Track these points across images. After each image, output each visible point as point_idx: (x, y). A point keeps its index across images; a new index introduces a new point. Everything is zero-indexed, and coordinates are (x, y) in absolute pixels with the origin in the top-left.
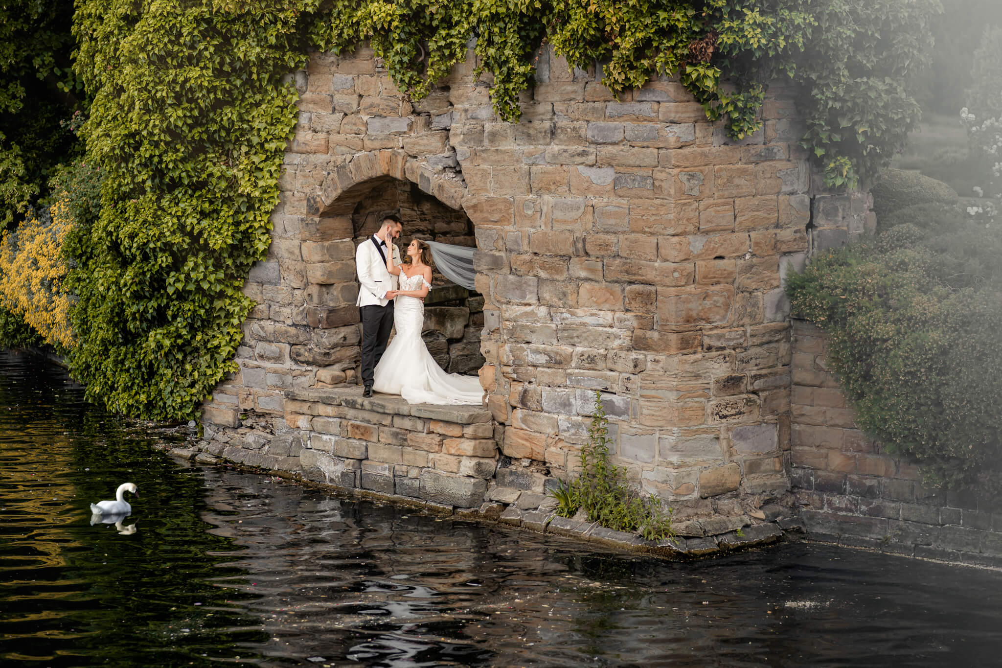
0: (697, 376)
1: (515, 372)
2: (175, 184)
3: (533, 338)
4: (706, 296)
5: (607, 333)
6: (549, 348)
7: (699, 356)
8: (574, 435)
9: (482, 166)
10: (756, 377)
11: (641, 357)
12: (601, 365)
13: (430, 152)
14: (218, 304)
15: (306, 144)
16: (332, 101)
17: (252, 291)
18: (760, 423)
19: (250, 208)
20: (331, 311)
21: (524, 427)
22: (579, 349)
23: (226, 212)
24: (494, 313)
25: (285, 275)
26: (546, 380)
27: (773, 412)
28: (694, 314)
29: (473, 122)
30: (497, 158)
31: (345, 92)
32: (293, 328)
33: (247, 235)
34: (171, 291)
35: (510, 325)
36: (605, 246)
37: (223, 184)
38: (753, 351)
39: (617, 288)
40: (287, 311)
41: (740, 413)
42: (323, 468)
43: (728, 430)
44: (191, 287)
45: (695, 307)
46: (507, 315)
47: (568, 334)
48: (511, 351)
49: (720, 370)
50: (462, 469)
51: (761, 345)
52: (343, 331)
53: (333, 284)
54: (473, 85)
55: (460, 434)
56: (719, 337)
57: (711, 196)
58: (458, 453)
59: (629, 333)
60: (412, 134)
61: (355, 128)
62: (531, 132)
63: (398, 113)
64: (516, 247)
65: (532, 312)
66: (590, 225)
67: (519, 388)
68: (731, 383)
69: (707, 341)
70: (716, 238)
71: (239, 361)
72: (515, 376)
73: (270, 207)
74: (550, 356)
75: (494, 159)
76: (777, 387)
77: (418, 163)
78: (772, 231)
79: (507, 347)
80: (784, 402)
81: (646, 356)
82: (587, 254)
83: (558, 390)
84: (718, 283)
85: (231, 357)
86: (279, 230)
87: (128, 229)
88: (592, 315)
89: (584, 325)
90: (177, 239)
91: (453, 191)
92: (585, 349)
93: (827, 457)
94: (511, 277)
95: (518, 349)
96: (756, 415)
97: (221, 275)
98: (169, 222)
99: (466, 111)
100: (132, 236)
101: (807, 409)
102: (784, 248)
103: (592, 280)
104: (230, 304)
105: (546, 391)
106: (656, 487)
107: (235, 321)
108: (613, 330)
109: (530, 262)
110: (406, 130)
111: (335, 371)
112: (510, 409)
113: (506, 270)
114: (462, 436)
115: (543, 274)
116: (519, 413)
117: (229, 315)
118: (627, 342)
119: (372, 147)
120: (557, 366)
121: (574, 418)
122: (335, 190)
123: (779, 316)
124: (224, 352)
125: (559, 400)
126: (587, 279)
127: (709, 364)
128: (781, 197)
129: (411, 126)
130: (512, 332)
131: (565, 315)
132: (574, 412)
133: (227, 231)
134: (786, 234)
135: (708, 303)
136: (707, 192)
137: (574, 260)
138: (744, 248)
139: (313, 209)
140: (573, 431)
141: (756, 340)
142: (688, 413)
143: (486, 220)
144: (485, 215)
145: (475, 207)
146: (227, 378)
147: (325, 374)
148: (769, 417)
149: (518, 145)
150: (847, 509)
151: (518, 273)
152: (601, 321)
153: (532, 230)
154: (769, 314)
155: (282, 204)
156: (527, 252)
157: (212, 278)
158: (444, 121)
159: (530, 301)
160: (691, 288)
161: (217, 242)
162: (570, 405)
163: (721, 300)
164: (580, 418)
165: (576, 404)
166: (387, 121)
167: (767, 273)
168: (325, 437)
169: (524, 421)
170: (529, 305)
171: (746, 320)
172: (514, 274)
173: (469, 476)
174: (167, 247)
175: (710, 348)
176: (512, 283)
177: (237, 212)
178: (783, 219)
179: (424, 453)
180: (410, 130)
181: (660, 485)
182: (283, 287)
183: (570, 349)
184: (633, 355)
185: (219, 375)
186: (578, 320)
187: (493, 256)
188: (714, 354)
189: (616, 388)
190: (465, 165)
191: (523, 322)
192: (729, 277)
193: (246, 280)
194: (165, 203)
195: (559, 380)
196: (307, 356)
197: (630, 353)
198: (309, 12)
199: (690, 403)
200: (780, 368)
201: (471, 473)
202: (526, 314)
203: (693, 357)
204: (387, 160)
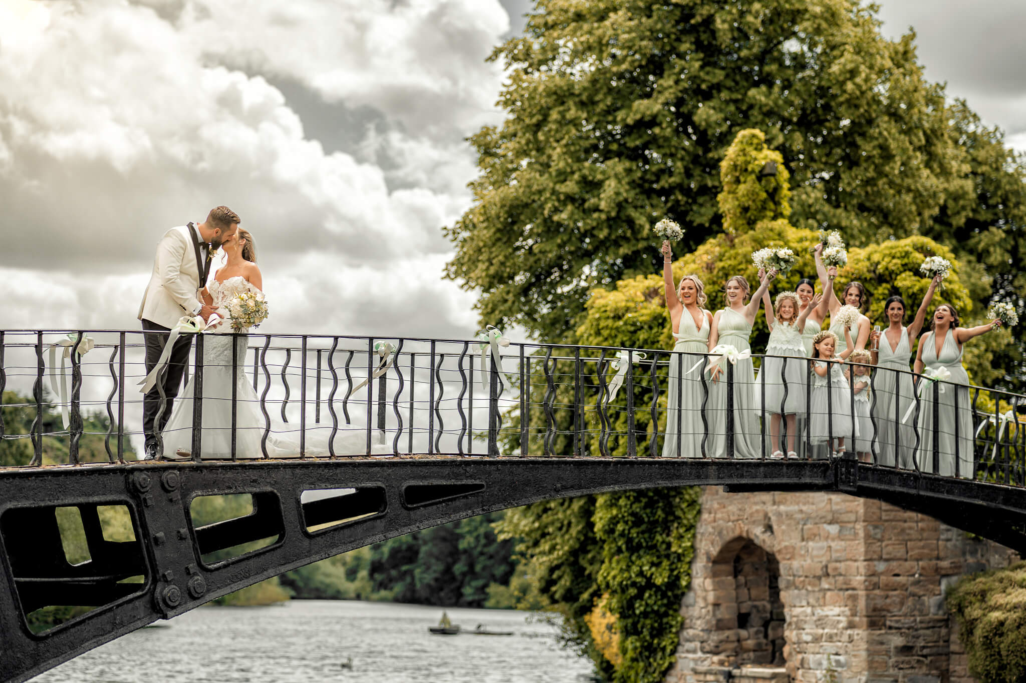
0: (882, 643)
2: (639, 546)
3: (805, 626)
4: (887, 597)
5: (837, 619)
6: (813, 631)
7: (883, 631)
9: (782, 527)
10: (924, 647)
11: (852, 632)
12: (835, 639)
14: (665, 620)
17: (683, 611)
18: (927, 675)
19: (679, 560)
20: (719, 621)
21: (803, 679)
22: (826, 631)
23: (665, 563)
24: (789, 613)
25: (698, 600)
26: (812, 650)
27: (937, 669)
28: (879, 606)
32: (702, 632)
33: (678, 578)
34: (637, 612)
35: (795, 619)
36: (836, 569)
37: (664, 546)
38: (921, 632)
39: (841, 593)
40: (699, 622)
41: (912, 668)
43: (904, 677)
44: (649, 609)
45: (880, 603)
46: (794, 613)
47: (821, 622)
48: (797, 635)
49: (897, 641)
51: (928, 628)
52: (727, 633)
53: (720, 604)
56: (897, 621)
57: (890, 539)
59: (847, 619)
64: (797, 573)
65: (805, 611)
66: (829, 558)
68: (906, 650)
69: (888, 623)
70: (895, 564)
71: (677, 655)
73: (688, 559)
74: (813, 636)
76: (941, 654)
77: (753, 528)
78: (934, 562)
79: (795, 633)
80: (945, 664)
81: (854, 632)
82: (828, 574)
83: (817, 655)
84: (895, 590)
85: (673, 652)
86: (694, 573)
87: (613, 573)
88: (831, 610)
89: (828, 616)
90: (639, 580)
91: (770, 543)
92: (828, 630)
94: (795, 591)
95: (799, 633)
96: (924, 670)
97: (665, 601)
98: (635, 569)
100: (614, 577)
101: (958, 668)
102: (943, 572)
103: (831, 589)
104: (671, 620)
105: (812, 657)
107: (674, 630)
108: (840, 618)
109: (804, 581)
111: (722, 657)
113: (793, 587)
115: (810, 588)
116: (800, 672)
117: (671, 626)
118: (846, 624)
119: (733, 520)
120: (816, 641)
121: (824, 672)
122: (718, 546)
123: (941, 612)
124: (668, 651)
125: (817, 662)
126: (829, 590)
127: (890, 637)
128: (940, 543)
130: (797, 624)
131: (819, 611)
132: (824, 668)
133: (666, 574)
134: (945, 564)
135: (888, 601)
136: (887, 536)
137: (823, 579)
138: (914, 570)
139: (709, 558)
141: (923, 625)
142: (875, 665)
143: (784, 559)
144: (784, 555)
145: (779, 551)
146: (671, 666)
147: (716, 659)
148: (934, 672)
151: (799, 588)
152: (835, 613)
153: (804, 563)
154: (932, 610)
155: (694, 558)
156: (802, 576)
157: (659, 603)
159: (804, 604)
160: (877, 592)
161: (659, 581)
162: (822, 664)
163: (897, 600)
164: (826, 671)
165: (825, 663)
167: (931, 587)
170: (804, 606)
171: (916, 613)
172: (797, 589)
174: (634, 584)
175: (890, 628)
176: (796, 594)
177: (673, 563)
178: (942, 554)
182: (697, 608)
183: (822, 631)
184: (849, 632)
185: (666, 665)
186: (825, 614)
187: (788, 579)
188: (894, 631)
189: (841, 652)
190: (775, 527)
191: (802, 618)
192: (904, 587)
193: (680, 606)
194: (634, 558)
195: (817, 650)
196: (707, 648)
197: (847, 630)
199: (877, 658)
200: (941, 643)
202: (802, 612)
203: (879, 632)
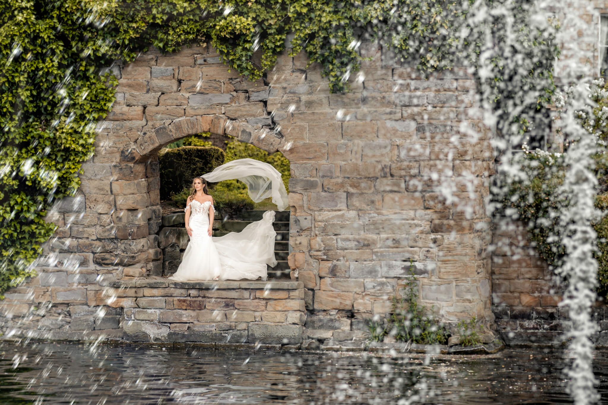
1: (325, 254)
3: (342, 231)
5: (409, 224)
6: (357, 237)
8: (379, 290)
9: (298, 124)
11: (439, 237)
12: (404, 244)
13: (251, 116)
14: (26, 228)
15: (123, 114)
16: (148, 85)
19: (66, 159)
20: (138, 227)
21: (332, 289)
22: (384, 236)
24: (307, 217)
25: (92, 206)
26: (354, 257)
29: (292, 95)
30: (312, 117)
31: (164, 78)
32: (98, 242)
35: (322, 224)
36: (408, 169)
39: (418, 195)
40: (91, 230)
42: (148, 332)
46: (320, 218)
47: (374, 227)
48: (322, 241)
50: (289, 319)
53: (137, 210)
54: (290, 71)
55: (287, 297)
58: (285, 309)
59: (429, 223)
60: (233, 105)
61: (176, 102)
62: (346, 100)
63: (220, 91)
64: (329, 174)
65: (343, 215)
66: (395, 158)
67: (329, 264)
71: (36, 268)
72: (325, 257)
73: (85, 158)
74: (358, 242)
75: (310, 118)
77: (238, 124)
79: (319, 239)
81: (442, 236)
82: (392, 175)
83: (365, 263)
88: (395, 213)
89: (389, 220)
90: (11, 182)
91: (272, 140)
92: (390, 235)
93: (519, 298)
94: (323, 194)
95: (328, 240)
99: (285, 88)
103: (395, 192)
104: (36, 228)
105: (353, 265)
106: (456, 315)
108: (416, 222)
109: (342, 183)
110: (228, 101)
111: (137, 268)
112: (318, 279)
113: (319, 189)
114: (289, 298)
115: (351, 190)
116: (327, 281)
118: (428, 228)
119: (194, 113)
120: (365, 248)
121: (379, 280)
122: (153, 144)
125: (366, 270)
126: (392, 191)
129: (233, 99)
130: (324, 230)
131: (372, 215)
132: (379, 276)
137: (381, 180)
139: (127, 158)
140: (379, 288)
143: (302, 158)
144: (301, 155)
145: (291, 150)
149: (332, 109)
150: (534, 328)
151: (331, 191)
152: (405, 217)
153: (343, 163)
156: (338, 177)
158: (263, 96)
159: (341, 208)
162: (376, 271)
164: (384, 280)
165: (383, 270)
166: (209, 96)
168: (149, 311)
169: (332, 285)
170: (340, 210)
172: (325, 191)
173: (294, 324)
176: (325, 197)
179: (252, 312)
180: (231, 102)
181: (458, 314)
182: (89, 213)
183: (375, 237)
184: (433, 236)
186: (384, 218)
187: (308, 181)
189: (416, 257)
190: (282, 123)
191: (334, 221)
193: (48, 211)
195: (365, 257)
196: (112, 260)
197: (428, 235)
198: (158, 23)
199: (472, 263)
200: (489, 245)
201: (296, 321)
202: (338, 217)
204: (210, 122)
